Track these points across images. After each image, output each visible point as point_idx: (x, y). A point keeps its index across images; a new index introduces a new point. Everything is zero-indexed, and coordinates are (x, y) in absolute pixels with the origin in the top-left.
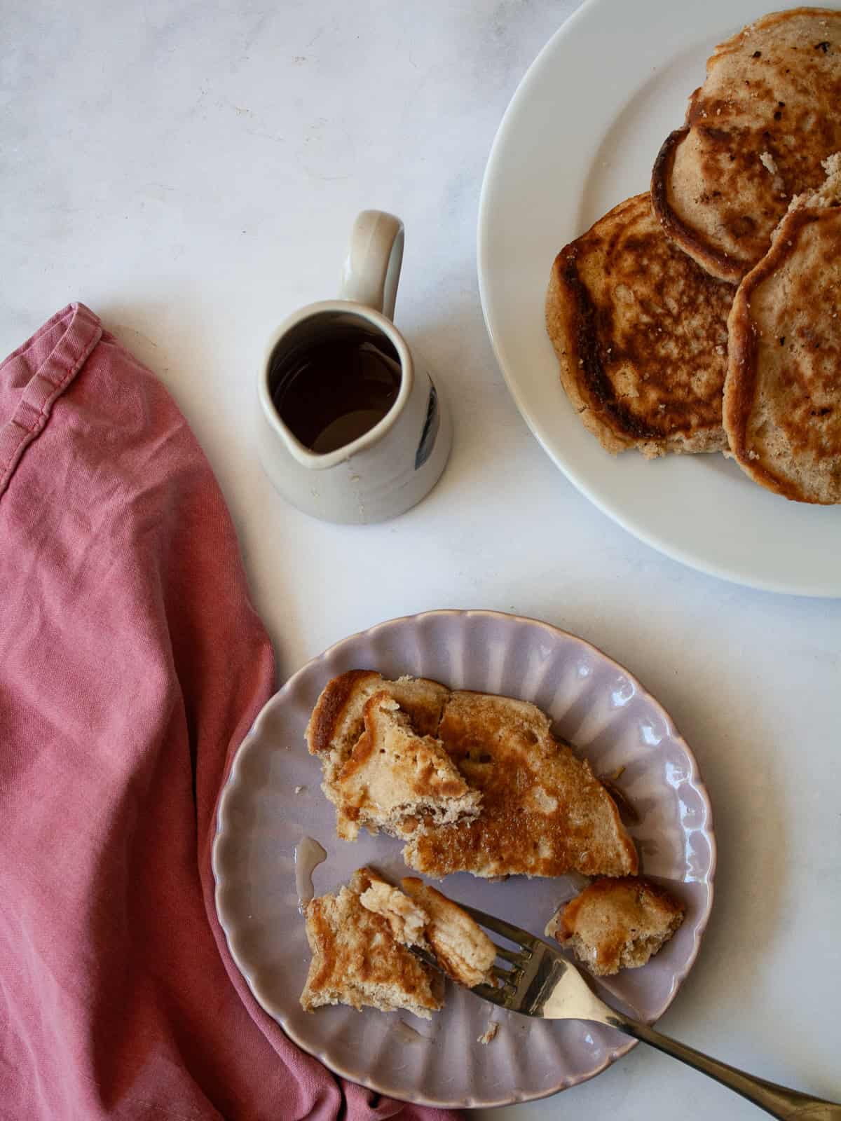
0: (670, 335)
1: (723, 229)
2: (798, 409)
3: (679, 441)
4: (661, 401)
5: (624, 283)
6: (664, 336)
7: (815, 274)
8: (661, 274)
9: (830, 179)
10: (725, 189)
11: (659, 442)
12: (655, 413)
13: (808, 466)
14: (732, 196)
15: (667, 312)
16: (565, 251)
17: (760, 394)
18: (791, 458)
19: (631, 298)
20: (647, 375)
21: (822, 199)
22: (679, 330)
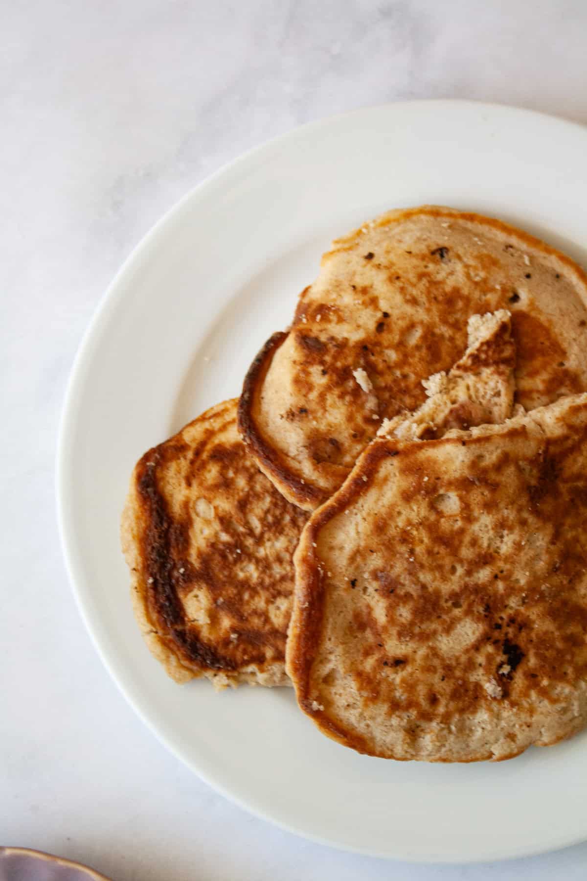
0: (250, 557)
1: (306, 451)
2: (370, 657)
3: (253, 674)
4: (233, 629)
5: (205, 497)
6: (243, 558)
7: (392, 513)
8: (246, 489)
9: (429, 402)
10: (313, 406)
11: (230, 674)
12: (227, 642)
13: (379, 720)
14: (319, 414)
15: (247, 531)
16: (147, 457)
17: (327, 639)
18: (360, 710)
19: (211, 514)
20: (221, 600)
21: (415, 425)
22: (262, 552)
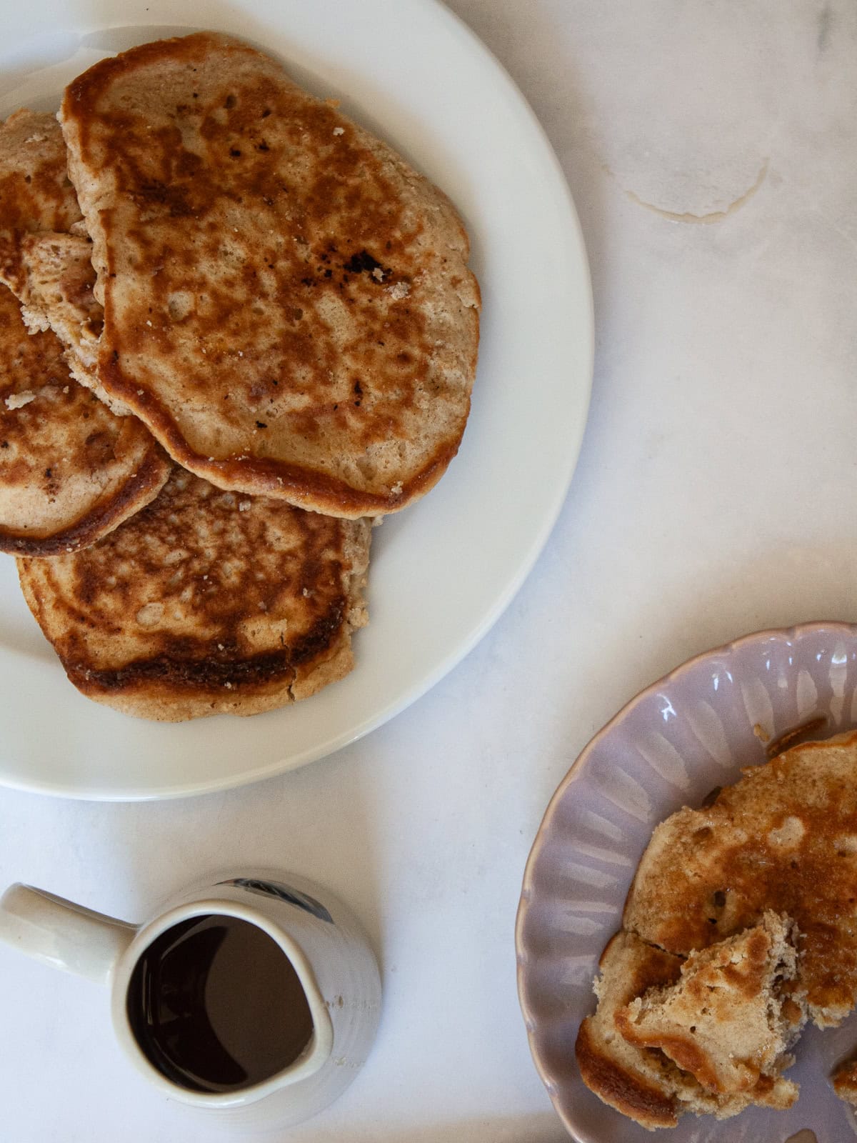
0: (215, 566)
1: (98, 473)
2: (348, 420)
3: (352, 578)
4: (299, 593)
5: (136, 612)
6: (214, 574)
7: (184, 368)
8: (133, 563)
9: (55, 327)
10: (44, 462)
11: (349, 605)
12: (312, 603)
13: (421, 423)
14: (55, 454)
15: (183, 565)
16: (78, 681)
17: (322, 465)
18: (407, 442)
19: (158, 607)
20: (261, 604)
21: (83, 342)
22: (211, 553)
